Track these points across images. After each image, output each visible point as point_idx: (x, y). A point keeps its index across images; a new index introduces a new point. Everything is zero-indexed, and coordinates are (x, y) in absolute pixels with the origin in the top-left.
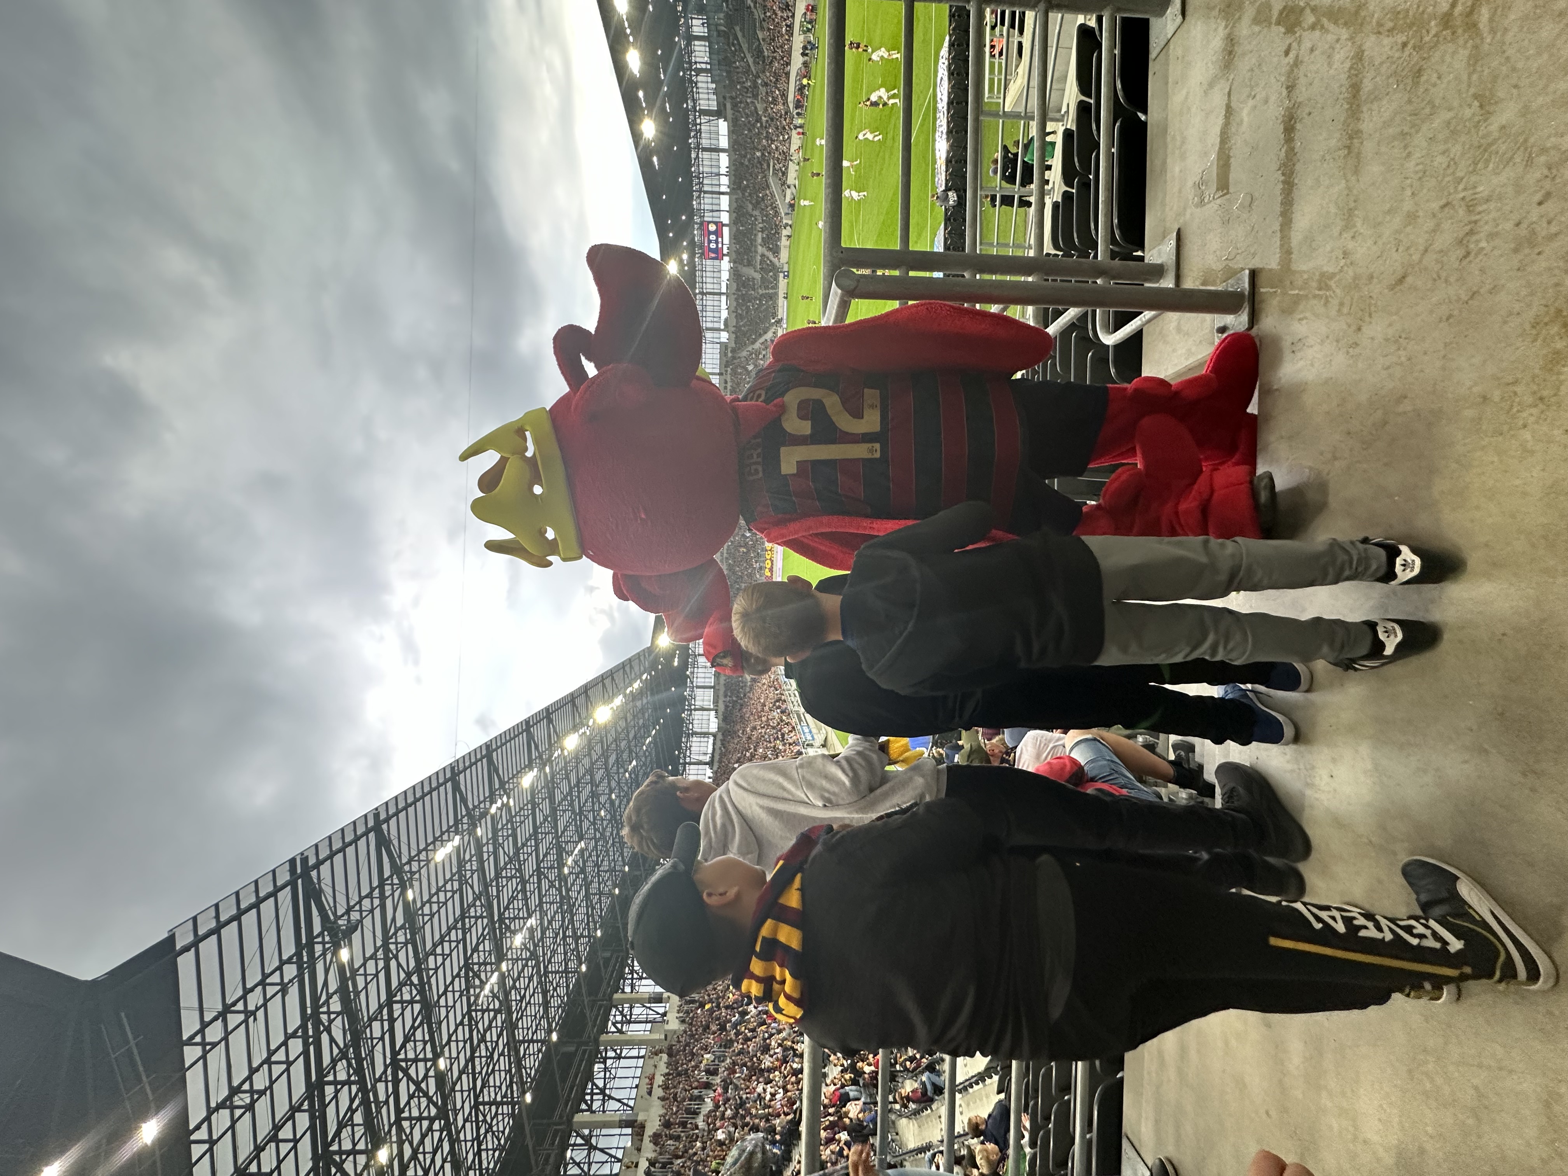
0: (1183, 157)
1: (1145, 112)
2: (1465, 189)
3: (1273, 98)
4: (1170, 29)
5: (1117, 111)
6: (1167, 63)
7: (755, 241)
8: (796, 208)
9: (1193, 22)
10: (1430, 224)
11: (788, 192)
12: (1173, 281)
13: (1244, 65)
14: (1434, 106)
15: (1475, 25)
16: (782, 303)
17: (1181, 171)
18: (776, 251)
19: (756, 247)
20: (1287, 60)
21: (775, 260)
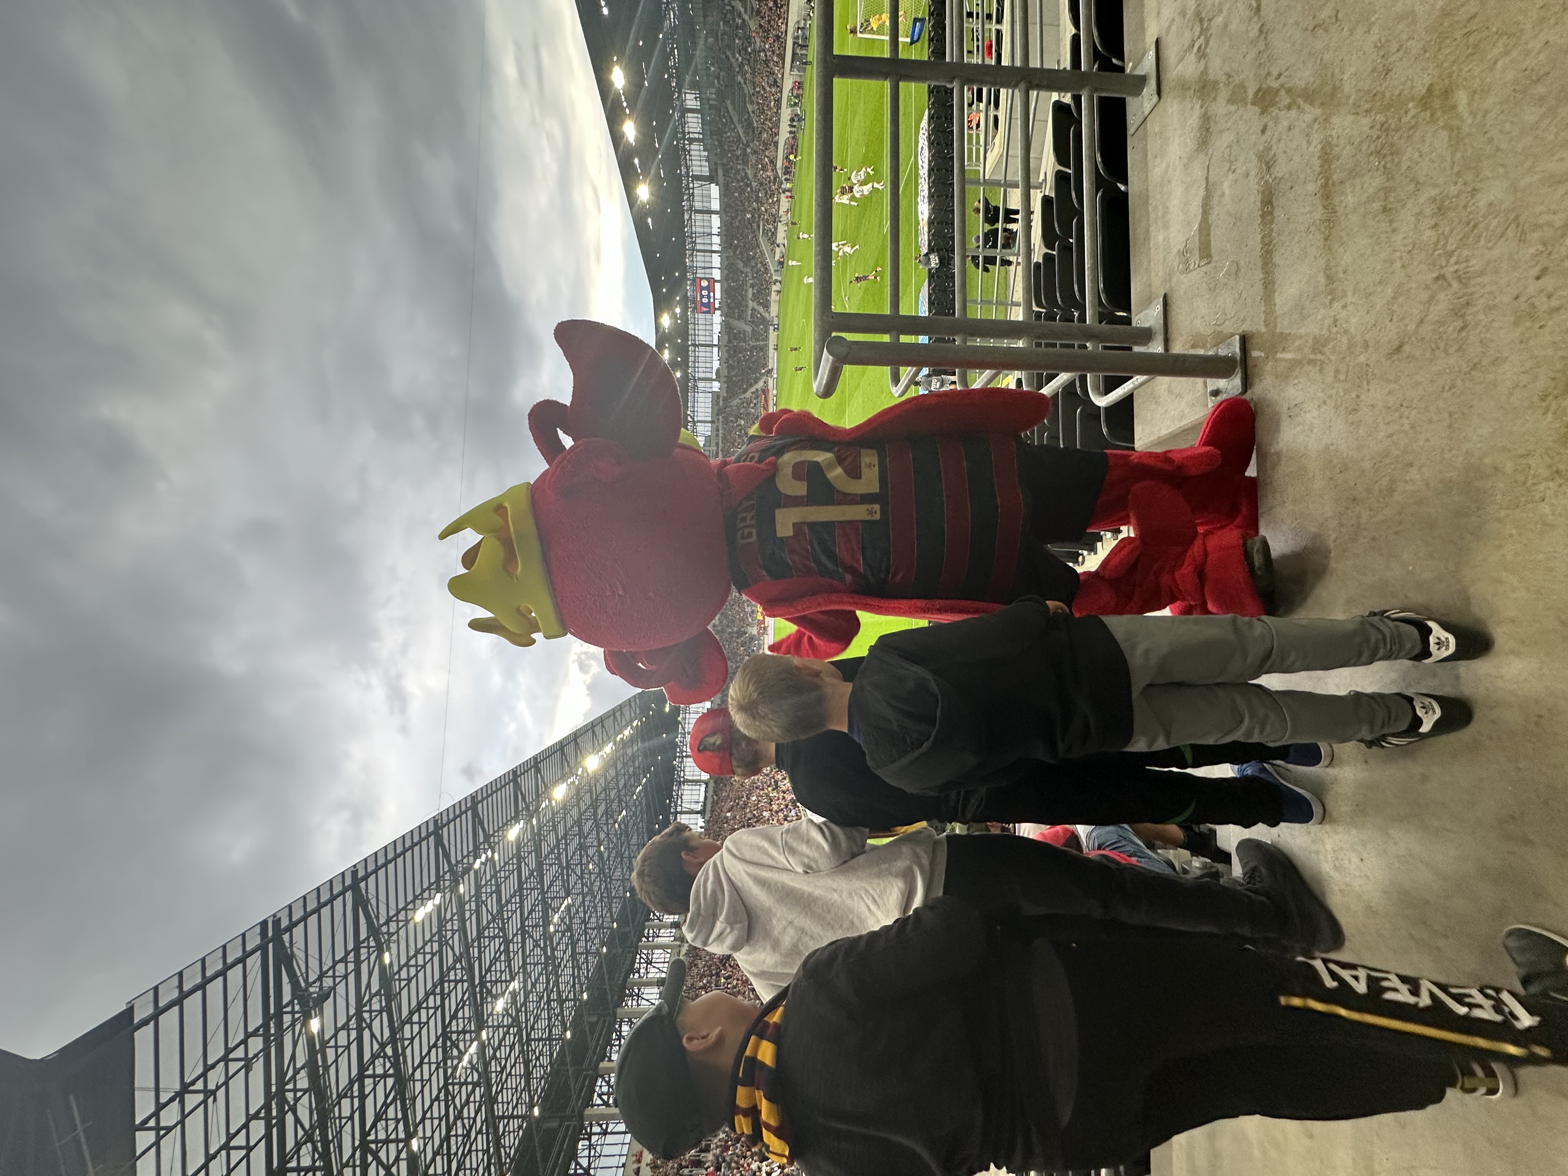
0: (1166, 226)
1: (1125, 182)
2: (1456, 263)
3: (1253, 173)
4: (1147, 106)
5: (1099, 182)
6: (1145, 137)
7: (746, 295)
8: (785, 265)
9: (1169, 100)
10: (1425, 296)
11: (778, 250)
12: (1162, 345)
13: (1221, 142)
14: (1418, 183)
15: (1454, 107)
16: (772, 353)
17: (1164, 239)
18: (766, 306)
19: (747, 301)
20: (1264, 138)
21: (766, 315)
